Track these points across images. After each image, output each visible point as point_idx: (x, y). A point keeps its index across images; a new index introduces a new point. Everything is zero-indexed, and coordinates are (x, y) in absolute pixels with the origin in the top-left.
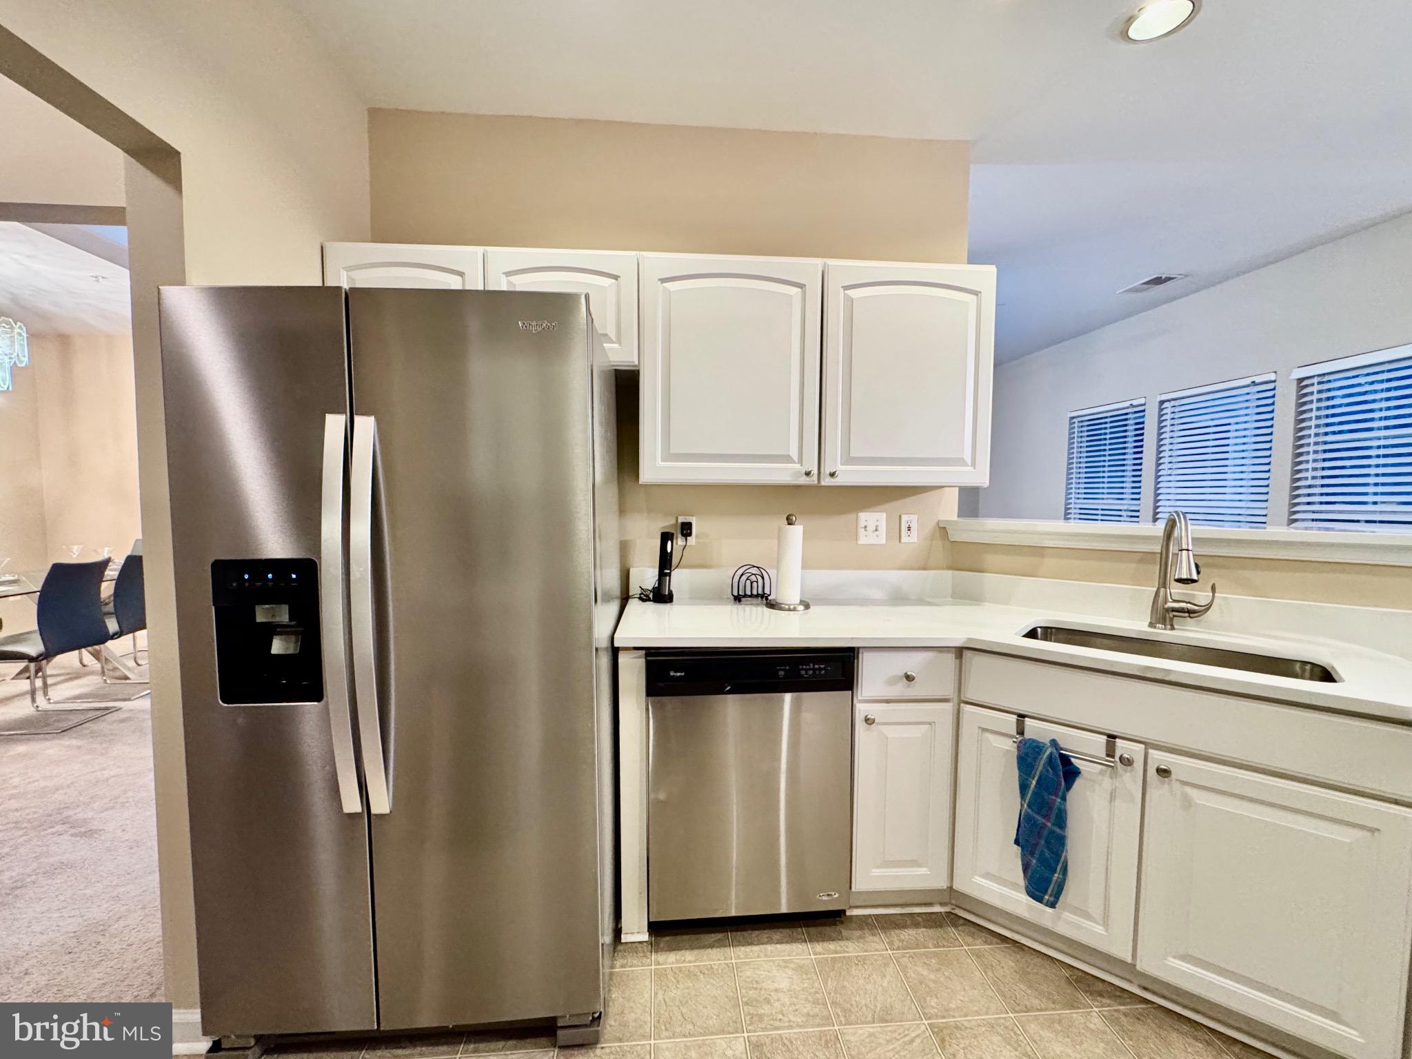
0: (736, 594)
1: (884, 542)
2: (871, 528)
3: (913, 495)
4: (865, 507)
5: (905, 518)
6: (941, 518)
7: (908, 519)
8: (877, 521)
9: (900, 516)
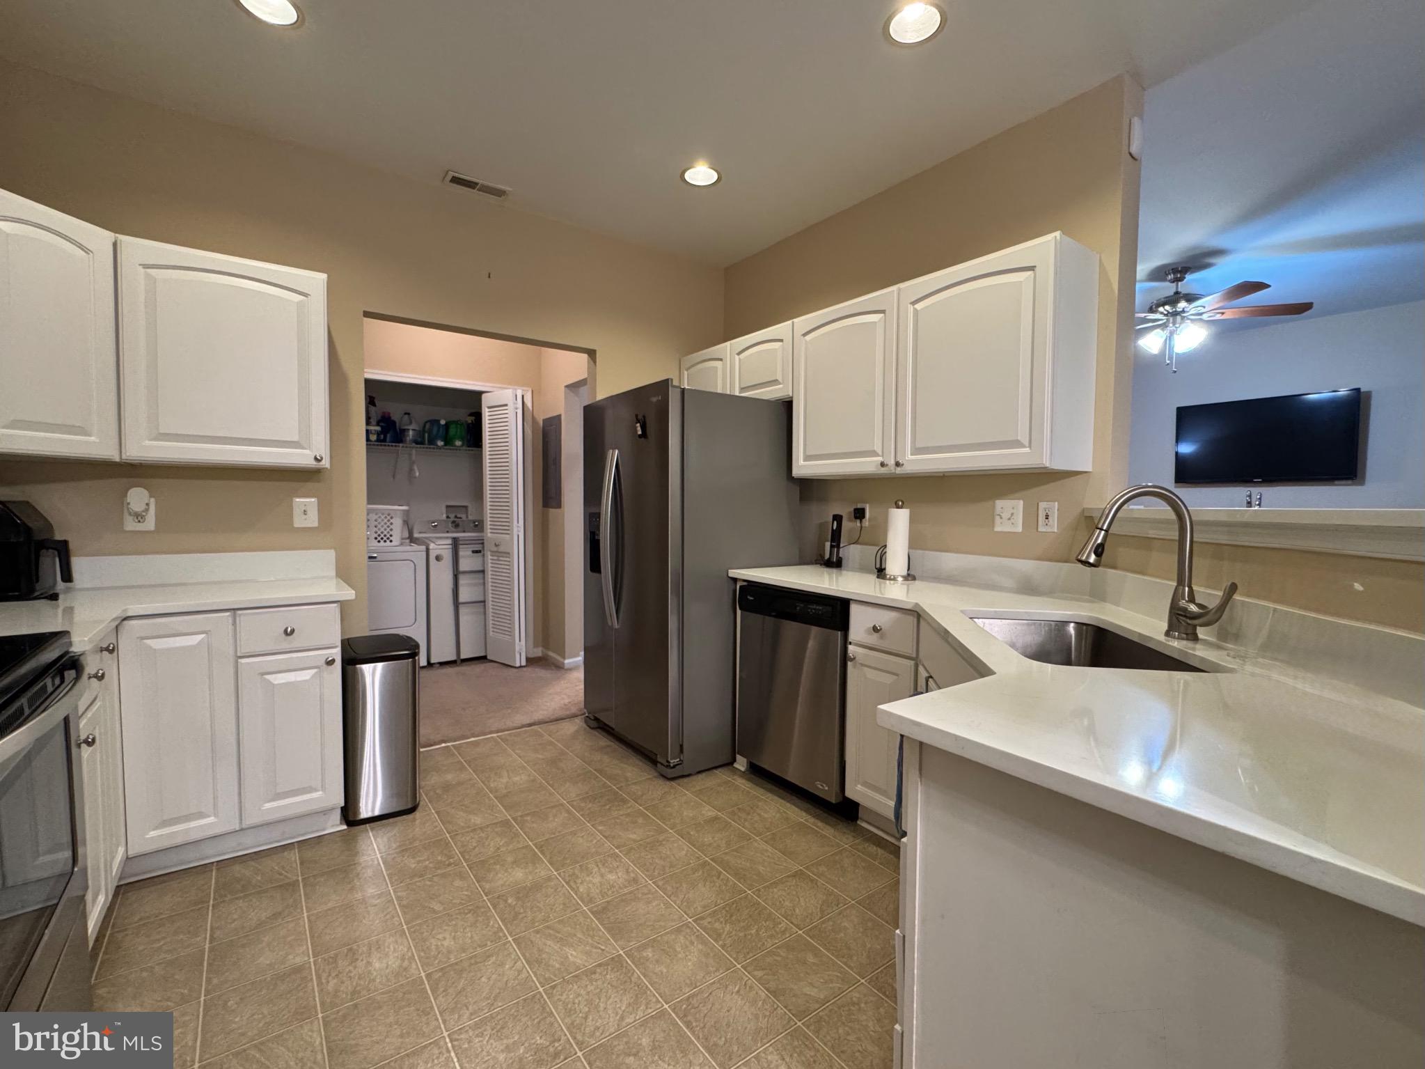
0: (878, 566)
1: (1020, 529)
2: (1006, 515)
3: (1054, 481)
4: (1002, 495)
5: (1043, 505)
6: (1086, 506)
7: (1046, 506)
8: (1013, 508)
9: (1038, 504)
